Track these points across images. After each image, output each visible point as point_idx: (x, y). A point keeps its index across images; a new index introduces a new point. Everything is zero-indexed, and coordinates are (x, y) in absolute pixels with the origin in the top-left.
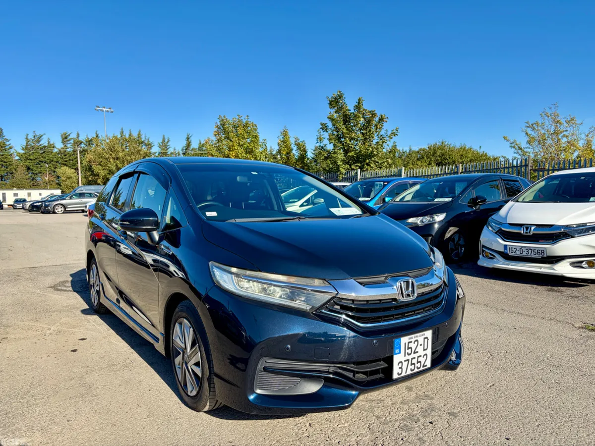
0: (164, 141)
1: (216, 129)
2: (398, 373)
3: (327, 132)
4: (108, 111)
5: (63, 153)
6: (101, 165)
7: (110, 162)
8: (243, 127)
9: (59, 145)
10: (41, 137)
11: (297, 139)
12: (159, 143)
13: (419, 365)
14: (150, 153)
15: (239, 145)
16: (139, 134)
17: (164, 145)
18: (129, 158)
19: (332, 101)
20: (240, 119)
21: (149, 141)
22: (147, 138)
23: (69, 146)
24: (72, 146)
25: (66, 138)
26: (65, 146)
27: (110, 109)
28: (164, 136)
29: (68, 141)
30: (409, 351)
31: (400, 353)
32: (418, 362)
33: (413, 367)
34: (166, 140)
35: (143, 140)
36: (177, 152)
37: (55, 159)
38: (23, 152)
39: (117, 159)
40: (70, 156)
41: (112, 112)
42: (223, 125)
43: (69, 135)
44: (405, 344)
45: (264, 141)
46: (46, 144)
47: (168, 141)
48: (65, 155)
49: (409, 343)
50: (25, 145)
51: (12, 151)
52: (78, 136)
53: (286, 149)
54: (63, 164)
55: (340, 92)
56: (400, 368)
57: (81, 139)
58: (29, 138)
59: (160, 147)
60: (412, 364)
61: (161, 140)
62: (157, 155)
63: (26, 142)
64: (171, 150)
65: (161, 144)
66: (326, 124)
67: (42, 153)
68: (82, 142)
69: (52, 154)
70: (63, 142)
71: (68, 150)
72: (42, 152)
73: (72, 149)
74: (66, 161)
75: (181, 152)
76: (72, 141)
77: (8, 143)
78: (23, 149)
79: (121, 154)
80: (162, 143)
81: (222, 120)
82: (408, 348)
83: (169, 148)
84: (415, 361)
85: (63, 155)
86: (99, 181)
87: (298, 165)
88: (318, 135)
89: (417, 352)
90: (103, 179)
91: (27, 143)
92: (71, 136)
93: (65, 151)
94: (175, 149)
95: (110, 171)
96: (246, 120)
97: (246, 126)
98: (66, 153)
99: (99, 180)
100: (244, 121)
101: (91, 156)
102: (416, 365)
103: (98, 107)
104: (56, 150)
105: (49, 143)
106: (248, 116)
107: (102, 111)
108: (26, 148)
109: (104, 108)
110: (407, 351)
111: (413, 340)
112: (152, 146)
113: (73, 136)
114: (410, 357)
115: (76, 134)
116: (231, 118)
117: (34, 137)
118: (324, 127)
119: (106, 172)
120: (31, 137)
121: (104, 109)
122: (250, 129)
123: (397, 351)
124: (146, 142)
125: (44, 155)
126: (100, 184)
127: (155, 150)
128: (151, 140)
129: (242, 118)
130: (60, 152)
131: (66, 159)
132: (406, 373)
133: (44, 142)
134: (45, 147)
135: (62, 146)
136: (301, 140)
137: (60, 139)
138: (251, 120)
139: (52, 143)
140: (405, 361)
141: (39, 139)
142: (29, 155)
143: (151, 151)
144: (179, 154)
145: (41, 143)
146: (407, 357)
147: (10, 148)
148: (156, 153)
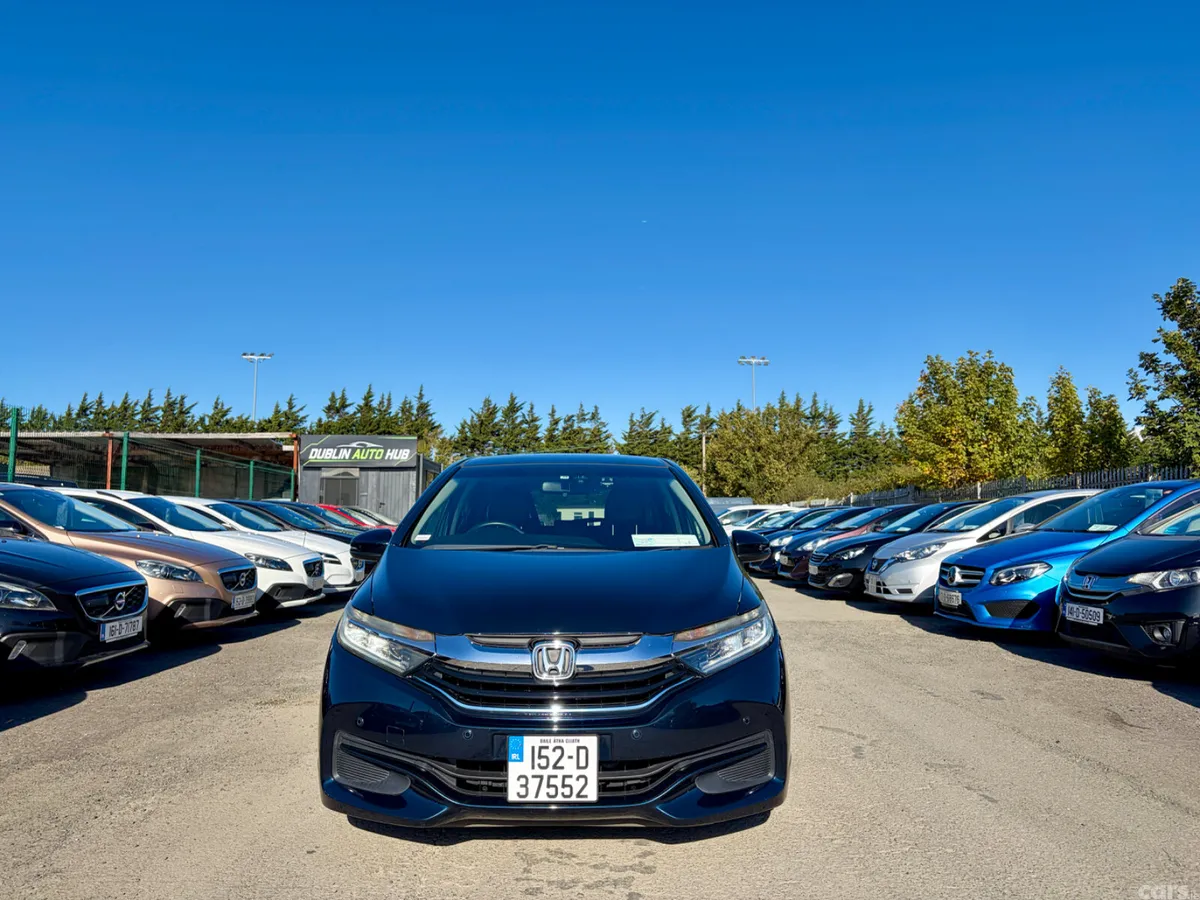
0: (861, 408)
1: (921, 384)
2: (518, 794)
3: (1157, 372)
4: (759, 364)
5: (683, 441)
6: (731, 461)
7: (745, 454)
8: (980, 376)
9: (678, 429)
10: (652, 416)
11: (1094, 393)
12: (851, 415)
13: (567, 791)
14: (834, 435)
15: (968, 413)
16: (798, 401)
17: (862, 418)
18: (778, 447)
19: (1168, 303)
20: (974, 359)
21: (831, 413)
22: (828, 407)
23: (693, 429)
24: (698, 428)
25: (689, 416)
26: (688, 430)
27: (763, 359)
28: (861, 402)
29: (693, 420)
30: (543, 762)
31: (521, 760)
32: (564, 786)
33: (552, 791)
34: (866, 409)
35: (821, 410)
36: (887, 431)
37: (670, 454)
38: (625, 442)
39: (759, 449)
40: (693, 447)
41: (766, 364)
42: (934, 373)
43: (694, 411)
44: (533, 748)
45: (1029, 402)
46: (658, 429)
47: (870, 411)
48: (687, 446)
49: (541, 748)
50: (628, 431)
51: (610, 441)
52: (708, 411)
53: (1064, 416)
54: (682, 461)
55: (1184, 281)
56: (522, 786)
57: (713, 415)
58: (634, 419)
59: (853, 424)
60: (549, 786)
61: (856, 410)
62: (847, 437)
63: (629, 427)
64: (874, 428)
65: (856, 417)
66: (1155, 355)
67: (651, 444)
68: (714, 421)
69: (668, 444)
70: (685, 423)
71: (692, 436)
72: (652, 441)
73: (697, 435)
74: (686, 456)
75: (896, 431)
76: (698, 421)
77: (604, 429)
78: (625, 438)
79: (764, 441)
80: (857, 414)
81: (932, 365)
82: (540, 757)
83: (871, 423)
84: (557, 782)
85: (682, 446)
86: (726, 490)
87: (1095, 449)
88: (1131, 381)
89: (562, 768)
90: (733, 485)
91: (631, 429)
92: (697, 413)
93: (686, 439)
94: (883, 426)
95: (744, 471)
96: (987, 359)
97: (987, 370)
98: (688, 442)
99: (726, 488)
100: (982, 362)
101: (714, 446)
102: (560, 790)
103: (744, 358)
104: (673, 438)
105: (663, 425)
106: (989, 352)
107: (749, 363)
108: (630, 436)
109: (753, 357)
110: (537, 761)
111: (552, 746)
112: (838, 422)
113: (700, 412)
114: (545, 773)
115: (706, 408)
116: (952, 358)
117: (642, 417)
118: (1150, 362)
119: (738, 473)
120: (637, 418)
121: (754, 361)
122: (994, 377)
123: (514, 756)
124: (827, 414)
125: (654, 446)
126: (727, 496)
127: (845, 428)
128: (836, 411)
129: (978, 357)
130: (679, 441)
131: (686, 453)
132: (537, 796)
133: (656, 425)
134: (657, 432)
135: (683, 430)
136: (1105, 394)
137: (680, 418)
138: (998, 359)
139: (667, 425)
140: (534, 777)
141: (649, 420)
142: (632, 448)
143: (835, 430)
144: (892, 435)
145: (651, 426)
146: (538, 771)
147: (607, 437)
148: (844, 434)
